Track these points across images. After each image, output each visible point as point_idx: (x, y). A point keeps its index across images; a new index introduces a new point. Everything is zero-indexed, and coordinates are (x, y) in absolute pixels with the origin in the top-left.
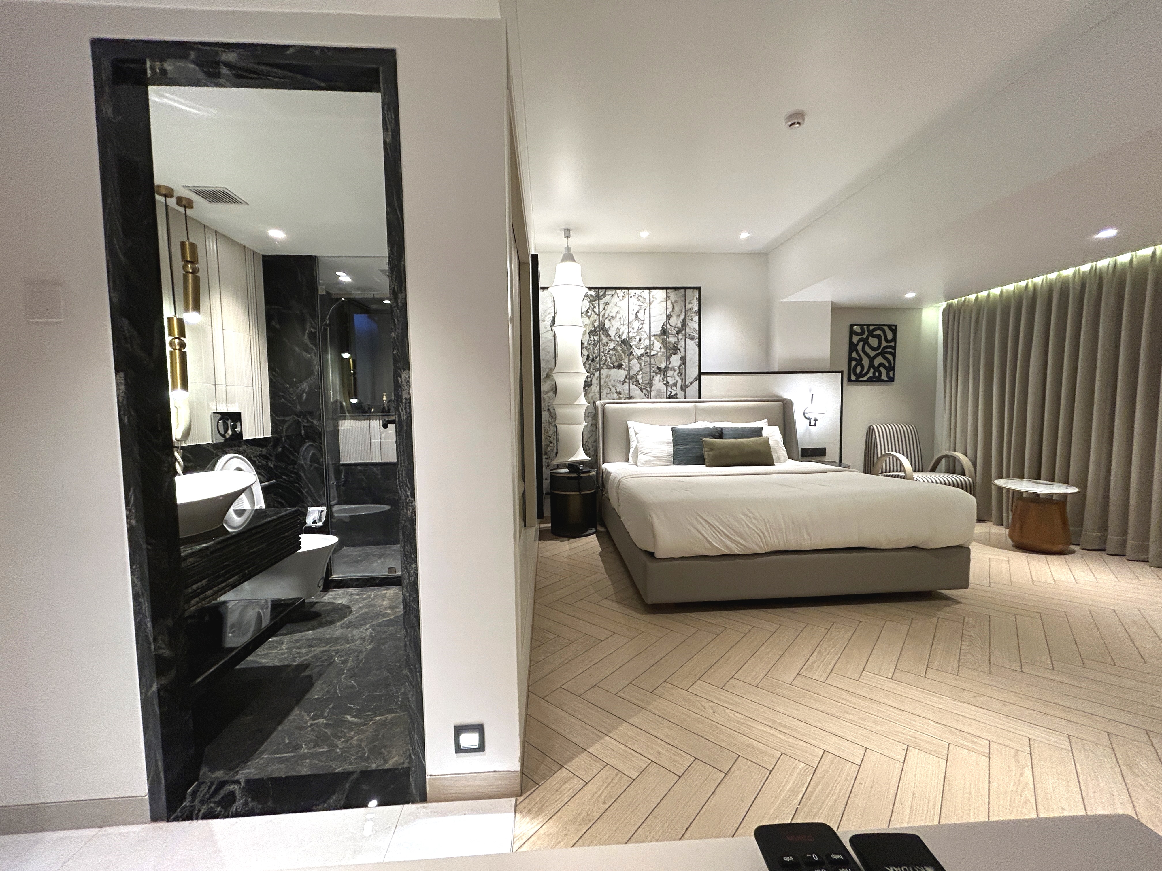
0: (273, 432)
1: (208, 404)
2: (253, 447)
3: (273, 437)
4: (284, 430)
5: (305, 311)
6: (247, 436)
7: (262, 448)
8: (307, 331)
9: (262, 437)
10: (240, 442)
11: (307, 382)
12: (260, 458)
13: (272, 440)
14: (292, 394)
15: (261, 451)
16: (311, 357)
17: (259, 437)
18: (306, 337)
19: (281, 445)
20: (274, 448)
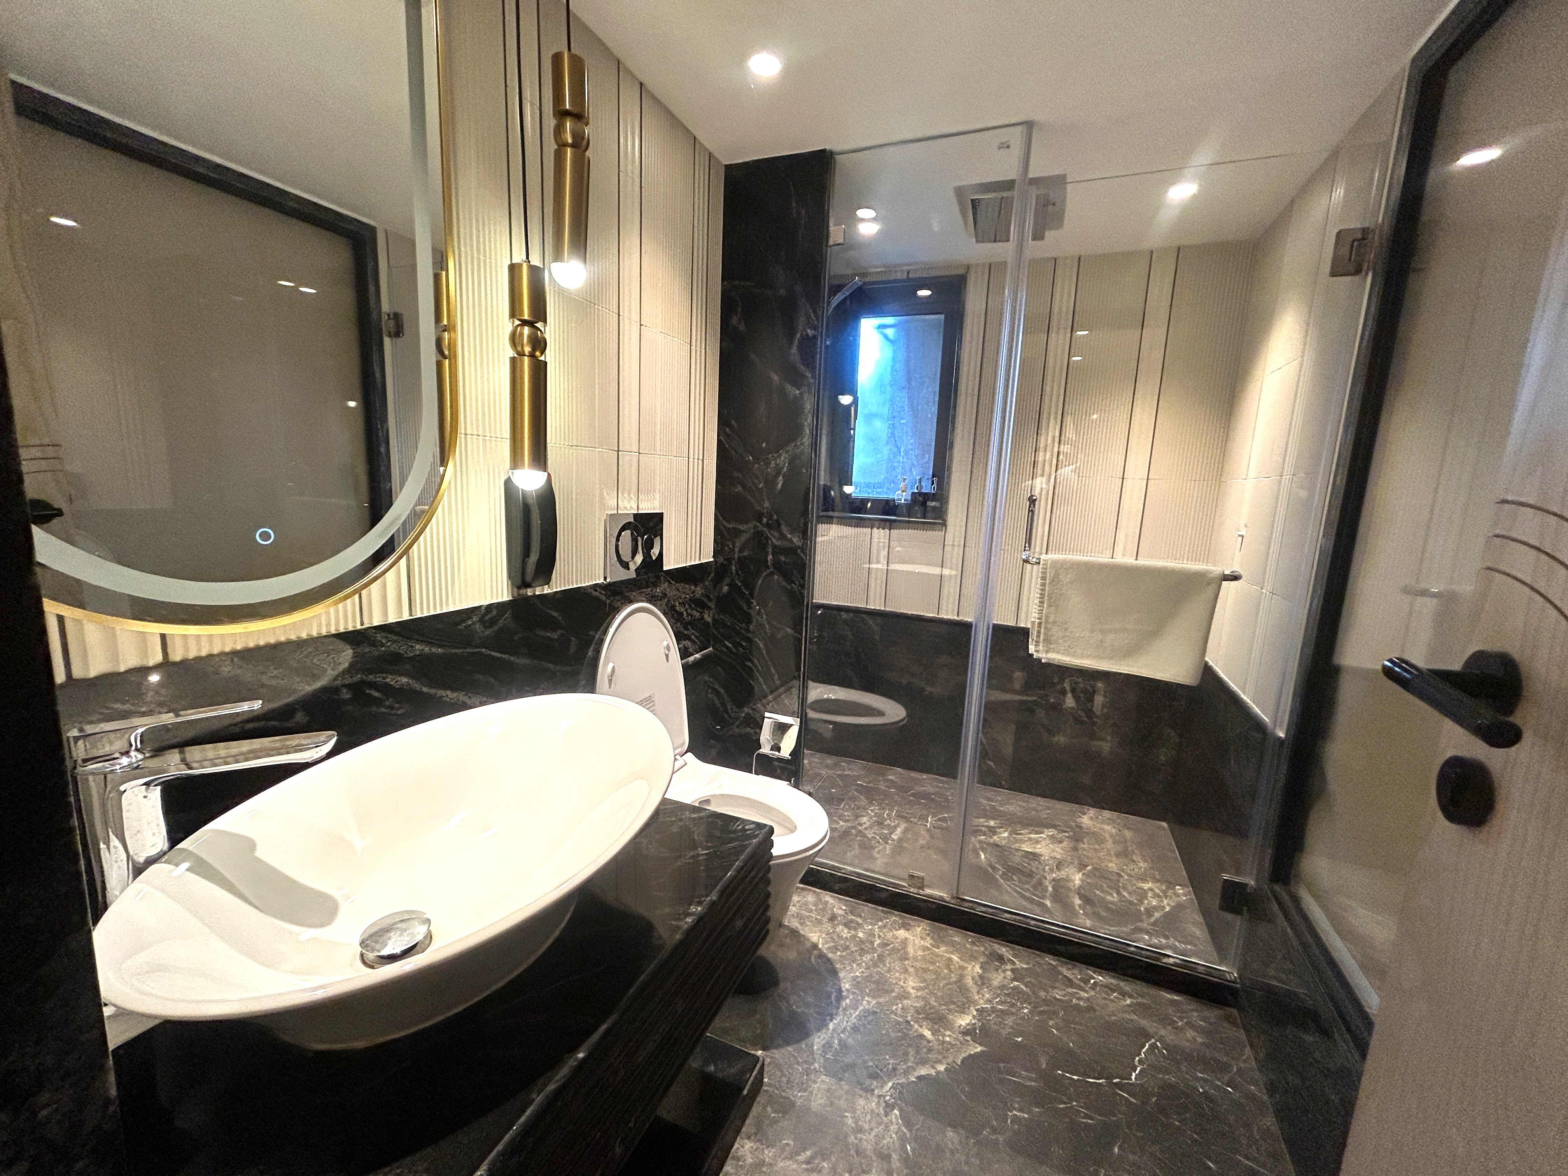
0: (716, 554)
1: (601, 494)
2: (680, 586)
3: (715, 561)
4: (737, 550)
5: (798, 289)
6: (669, 564)
7: (696, 586)
8: (799, 335)
9: (697, 562)
10: (658, 577)
11: (787, 452)
12: (690, 606)
13: (714, 567)
14: (757, 477)
15: (693, 592)
16: (801, 393)
17: (693, 563)
18: (794, 350)
19: (727, 580)
20: (715, 587)
